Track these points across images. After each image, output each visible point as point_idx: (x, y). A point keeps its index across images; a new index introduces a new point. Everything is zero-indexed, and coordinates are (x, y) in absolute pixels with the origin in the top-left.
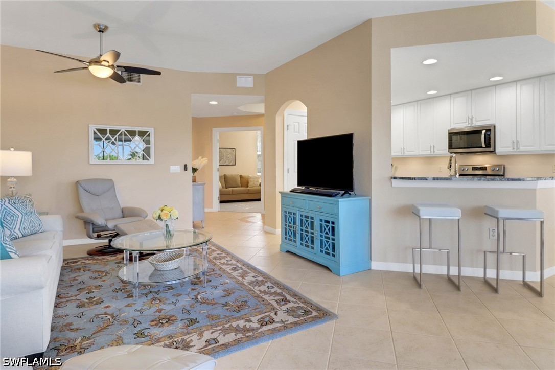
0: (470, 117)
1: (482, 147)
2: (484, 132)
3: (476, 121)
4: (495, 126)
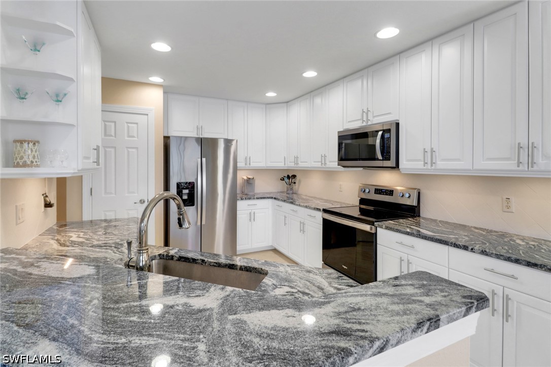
0: (365, 110)
1: (378, 159)
2: (380, 133)
3: (374, 117)
4: (398, 125)
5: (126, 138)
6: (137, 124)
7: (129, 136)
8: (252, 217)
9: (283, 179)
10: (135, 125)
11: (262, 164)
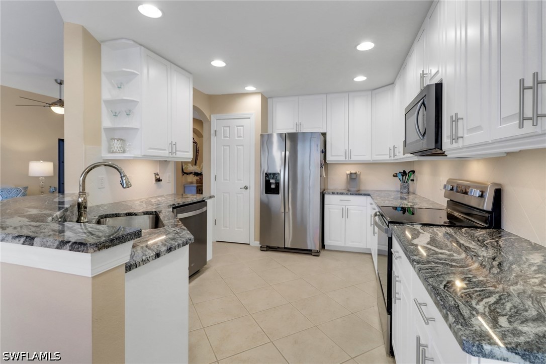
0: (422, 75)
3: (430, 81)
5: (236, 138)
6: (243, 126)
7: (238, 137)
8: (345, 213)
9: (395, 176)
10: (242, 128)
11: (367, 158)
